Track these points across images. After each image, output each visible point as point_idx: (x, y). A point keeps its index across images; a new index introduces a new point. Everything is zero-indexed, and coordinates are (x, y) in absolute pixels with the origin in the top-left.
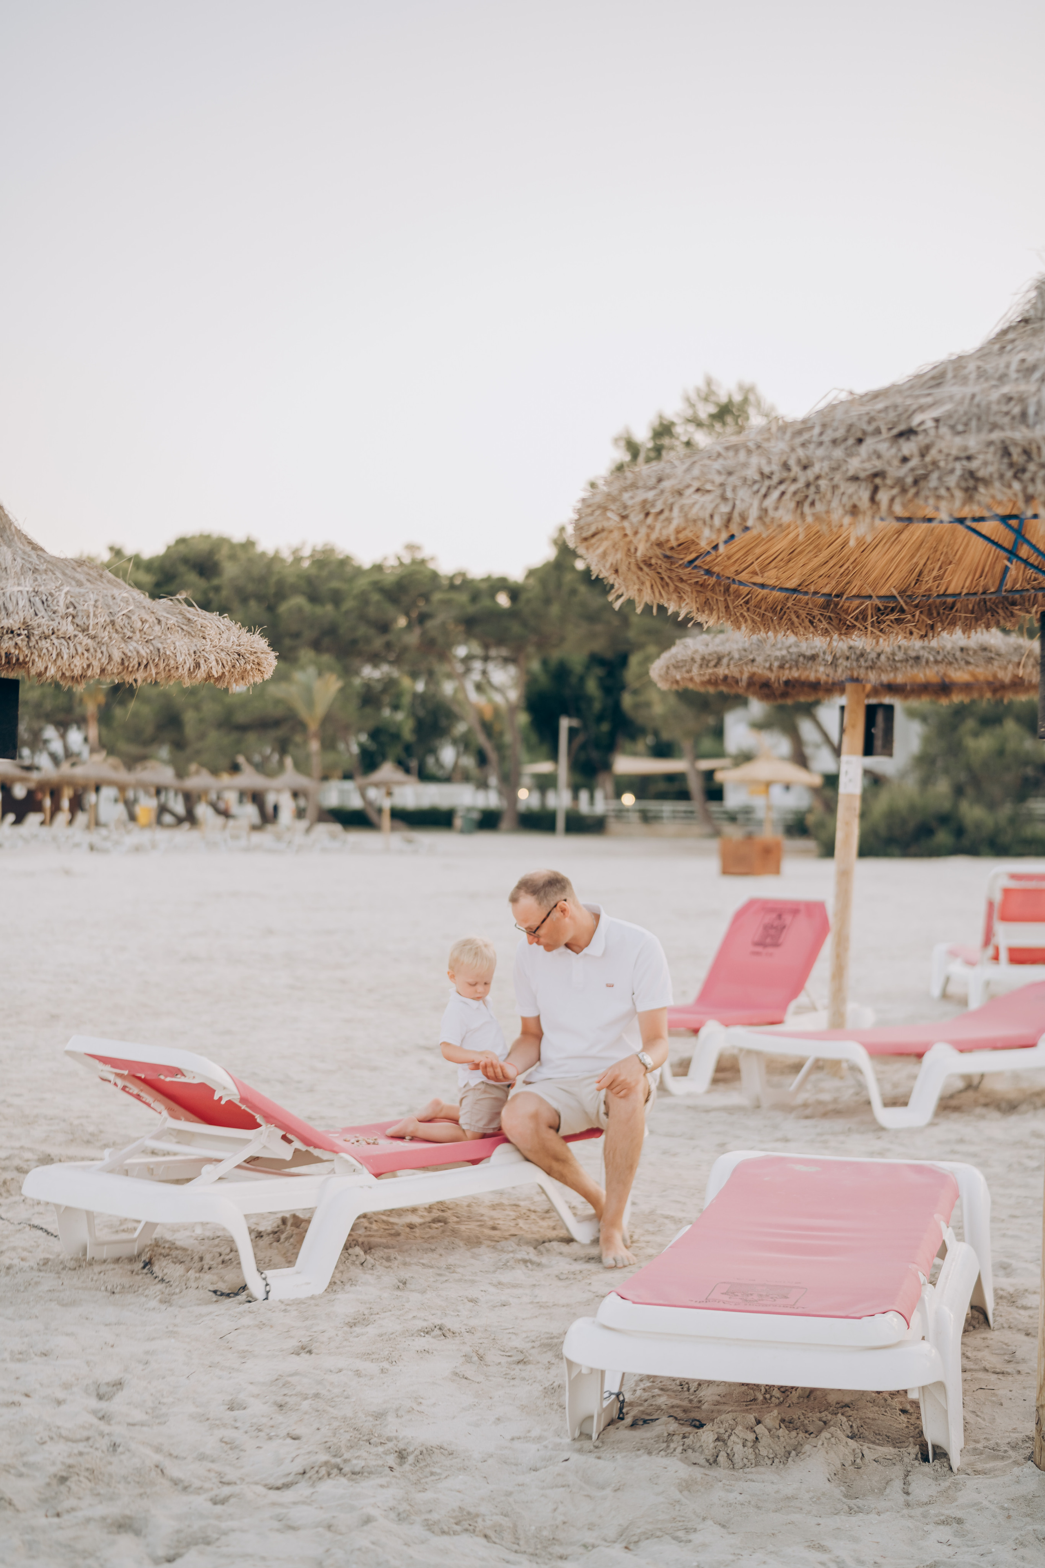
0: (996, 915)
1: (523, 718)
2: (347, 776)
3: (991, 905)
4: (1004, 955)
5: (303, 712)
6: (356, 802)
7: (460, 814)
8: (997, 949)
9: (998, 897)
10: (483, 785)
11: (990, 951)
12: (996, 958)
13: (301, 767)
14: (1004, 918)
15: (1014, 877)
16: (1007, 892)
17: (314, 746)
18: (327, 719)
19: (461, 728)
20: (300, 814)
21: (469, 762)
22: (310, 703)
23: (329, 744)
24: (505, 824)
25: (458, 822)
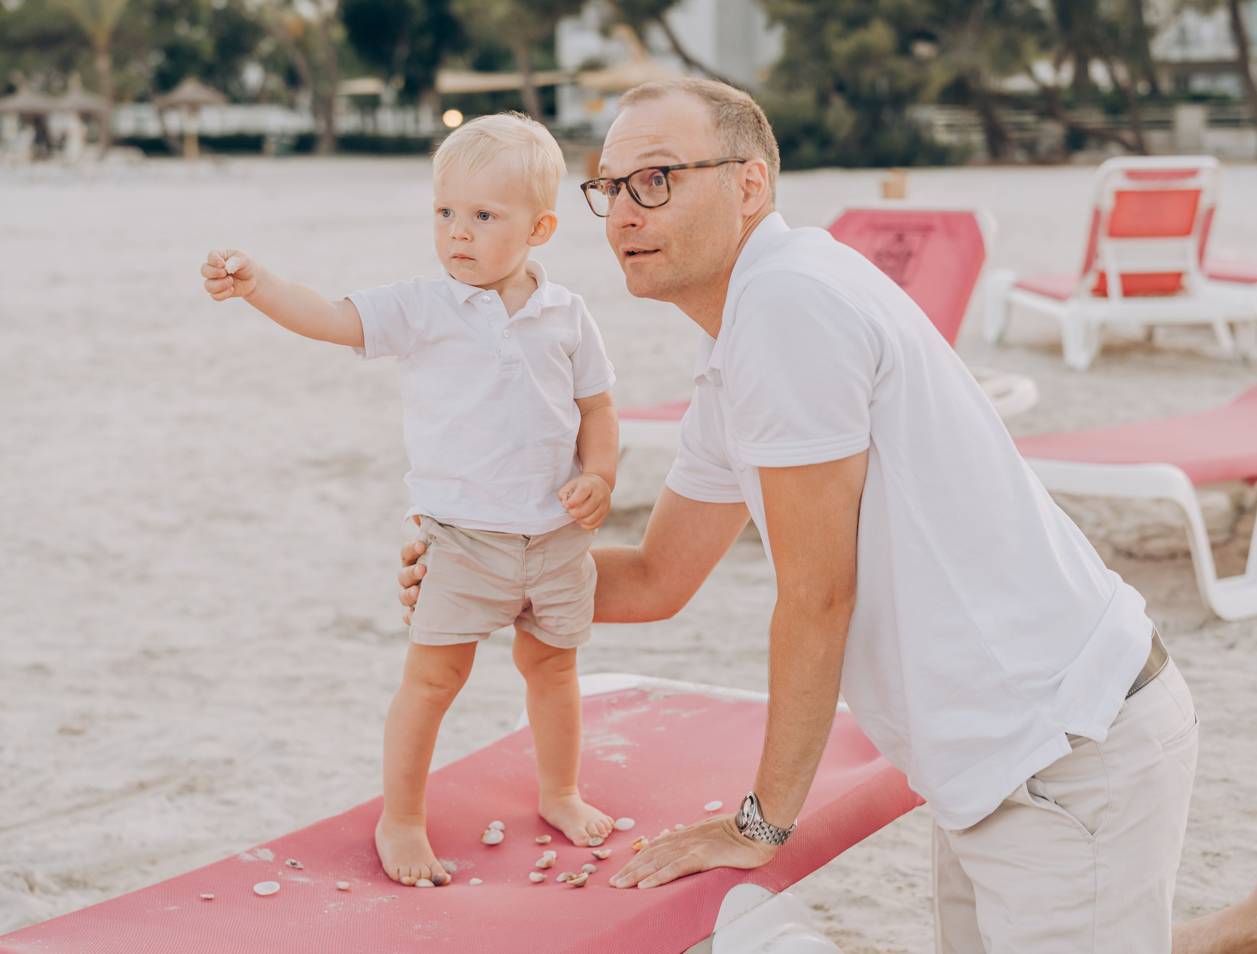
0: (1103, 230)
1: (338, 33)
2: (141, 99)
3: (1097, 214)
4: (1114, 286)
5: (88, 25)
6: (152, 127)
7: (272, 140)
8: (1103, 277)
9: (1108, 203)
10: (291, 106)
11: (1092, 280)
12: (1101, 290)
13: (90, 85)
14: (1114, 233)
15: (1132, 175)
16: (1120, 195)
17: (103, 64)
18: (118, 35)
19: (266, 46)
20: (90, 140)
21: (275, 82)
22: (96, 13)
23: (119, 62)
24: (324, 145)
25: (271, 145)
